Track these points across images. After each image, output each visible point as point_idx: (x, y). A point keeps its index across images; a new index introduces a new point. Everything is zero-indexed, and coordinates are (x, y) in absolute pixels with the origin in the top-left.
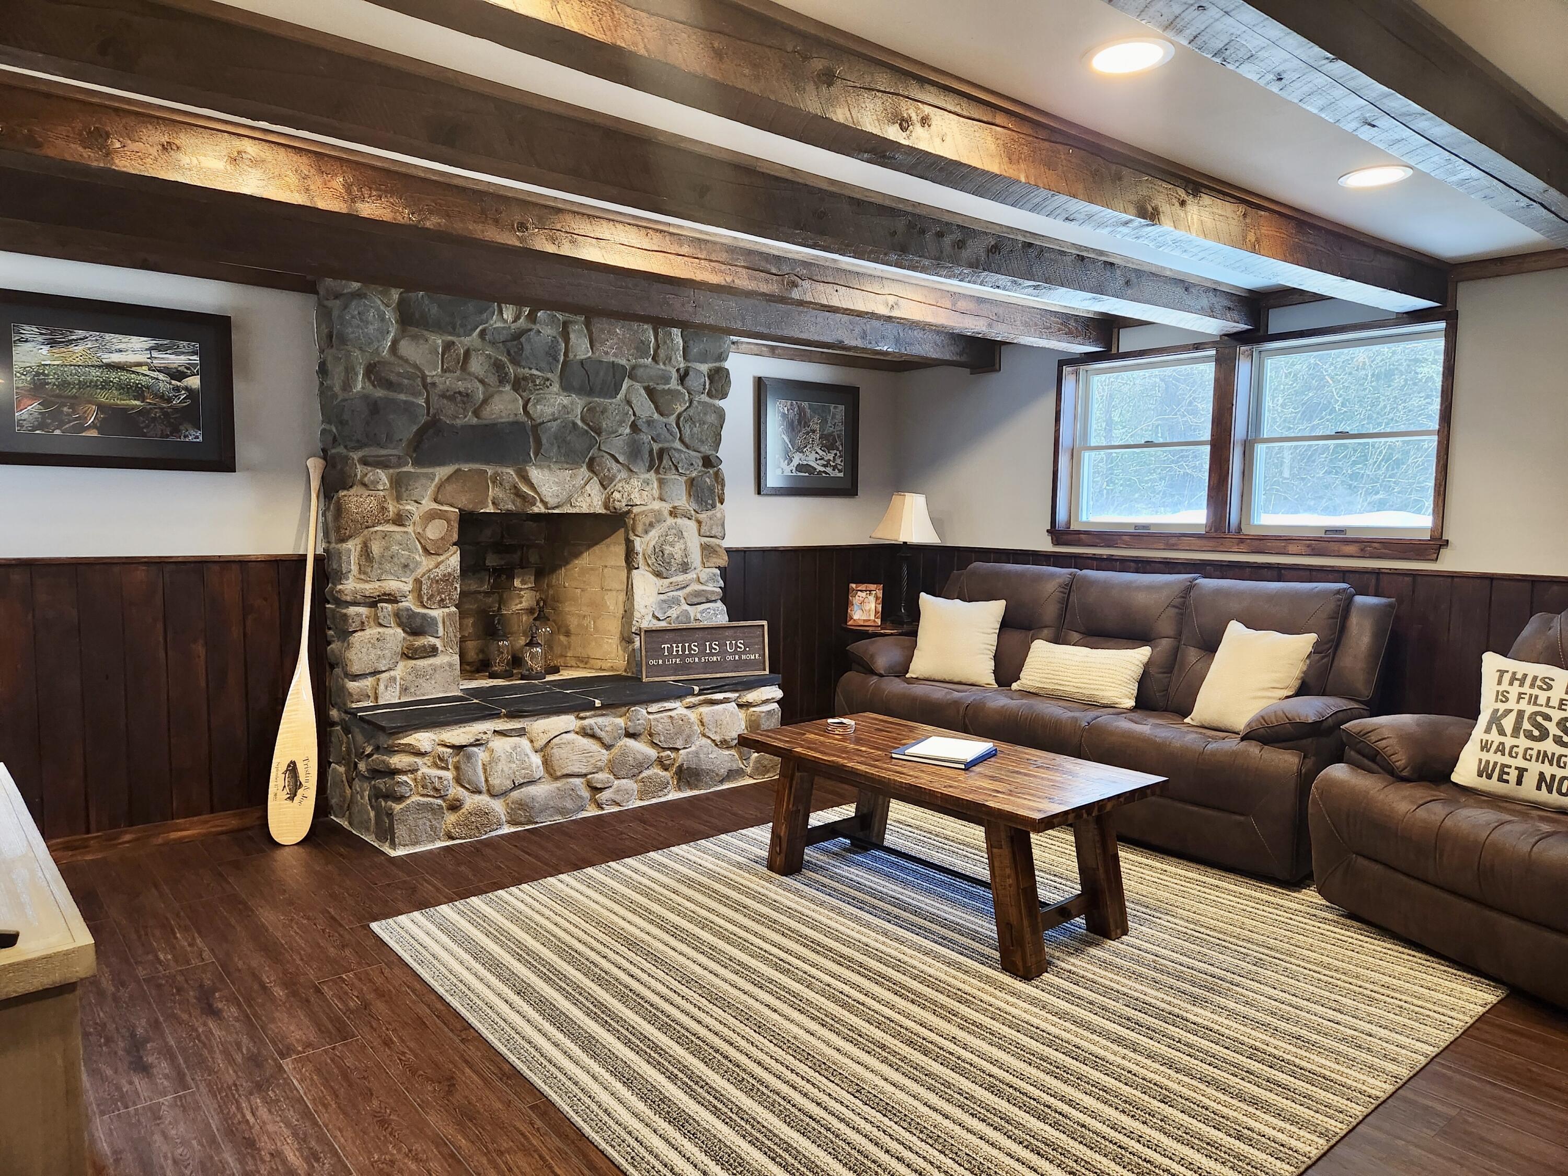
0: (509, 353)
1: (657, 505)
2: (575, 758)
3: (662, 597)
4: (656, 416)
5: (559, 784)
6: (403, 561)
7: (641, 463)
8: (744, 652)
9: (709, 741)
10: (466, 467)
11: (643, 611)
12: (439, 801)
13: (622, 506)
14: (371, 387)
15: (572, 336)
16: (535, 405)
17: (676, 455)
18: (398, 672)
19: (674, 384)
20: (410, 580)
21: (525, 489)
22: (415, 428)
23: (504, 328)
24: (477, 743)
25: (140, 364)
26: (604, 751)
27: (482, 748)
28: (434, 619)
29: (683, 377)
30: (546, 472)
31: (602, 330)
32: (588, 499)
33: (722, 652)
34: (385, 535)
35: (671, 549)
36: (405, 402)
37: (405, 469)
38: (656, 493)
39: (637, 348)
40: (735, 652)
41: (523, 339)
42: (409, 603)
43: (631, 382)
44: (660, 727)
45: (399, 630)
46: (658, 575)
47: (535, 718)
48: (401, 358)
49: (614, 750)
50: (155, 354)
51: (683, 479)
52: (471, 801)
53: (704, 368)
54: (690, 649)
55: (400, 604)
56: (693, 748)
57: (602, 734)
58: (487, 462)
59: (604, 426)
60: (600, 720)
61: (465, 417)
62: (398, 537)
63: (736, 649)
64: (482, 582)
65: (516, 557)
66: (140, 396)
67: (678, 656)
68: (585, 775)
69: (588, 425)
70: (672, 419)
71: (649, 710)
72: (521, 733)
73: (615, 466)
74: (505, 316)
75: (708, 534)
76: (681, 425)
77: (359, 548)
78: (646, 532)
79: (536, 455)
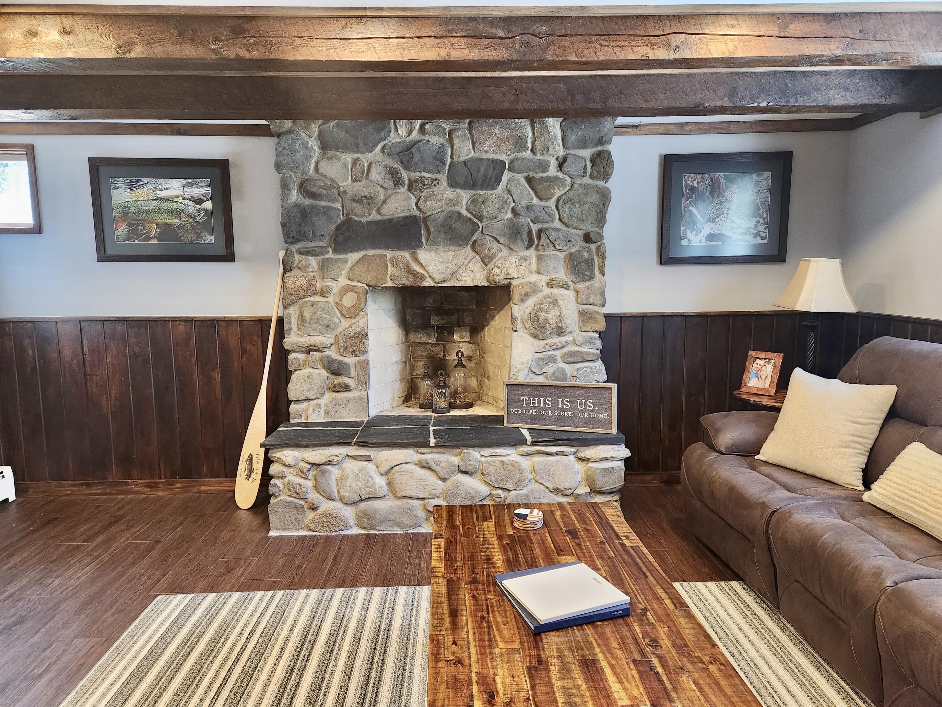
0: (402, 162)
1: (534, 278)
2: (412, 484)
3: (539, 355)
4: (535, 201)
5: (400, 502)
6: (326, 322)
7: (520, 242)
8: (593, 411)
9: (542, 487)
10: (370, 253)
11: (519, 367)
12: (302, 502)
13: (500, 279)
14: (303, 198)
15: (456, 141)
16: (425, 201)
17: (554, 233)
18: (323, 401)
19: (553, 171)
20: (333, 337)
21: (416, 268)
22: (333, 227)
23: (399, 143)
25: (177, 197)
26: (440, 482)
27: (336, 467)
28: (347, 365)
29: (561, 164)
30: (433, 254)
31: (482, 132)
32: (471, 275)
33: (573, 409)
34: (313, 304)
35: (546, 315)
36: (324, 207)
37: (327, 256)
38: (534, 267)
39: (515, 144)
40: (585, 410)
41: (413, 150)
42: (333, 354)
43: (511, 174)
44: (491, 469)
45: (324, 372)
46: (535, 336)
47: (381, 449)
48: (322, 175)
49: (449, 483)
50: (186, 189)
51: (561, 255)
52: (325, 506)
53: (586, 153)
54: (545, 403)
55: (324, 353)
56: (525, 491)
57: (437, 468)
58: (387, 247)
59: (485, 214)
60: (437, 457)
61: (370, 215)
62: (322, 305)
63: (585, 408)
64: (429, 335)
65: (454, 318)
66: (178, 216)
67: (534, 407)
68: (423, 499)
69: (471, 213)
70: (552, 203)
71: (482, 453)
72: (368, 459)
73: (495, 246)
74: (400, 132)
75: (585, 302)
76: (560, 206)
77: (297, 312)
78: (522, 301)
79: (427, 240)
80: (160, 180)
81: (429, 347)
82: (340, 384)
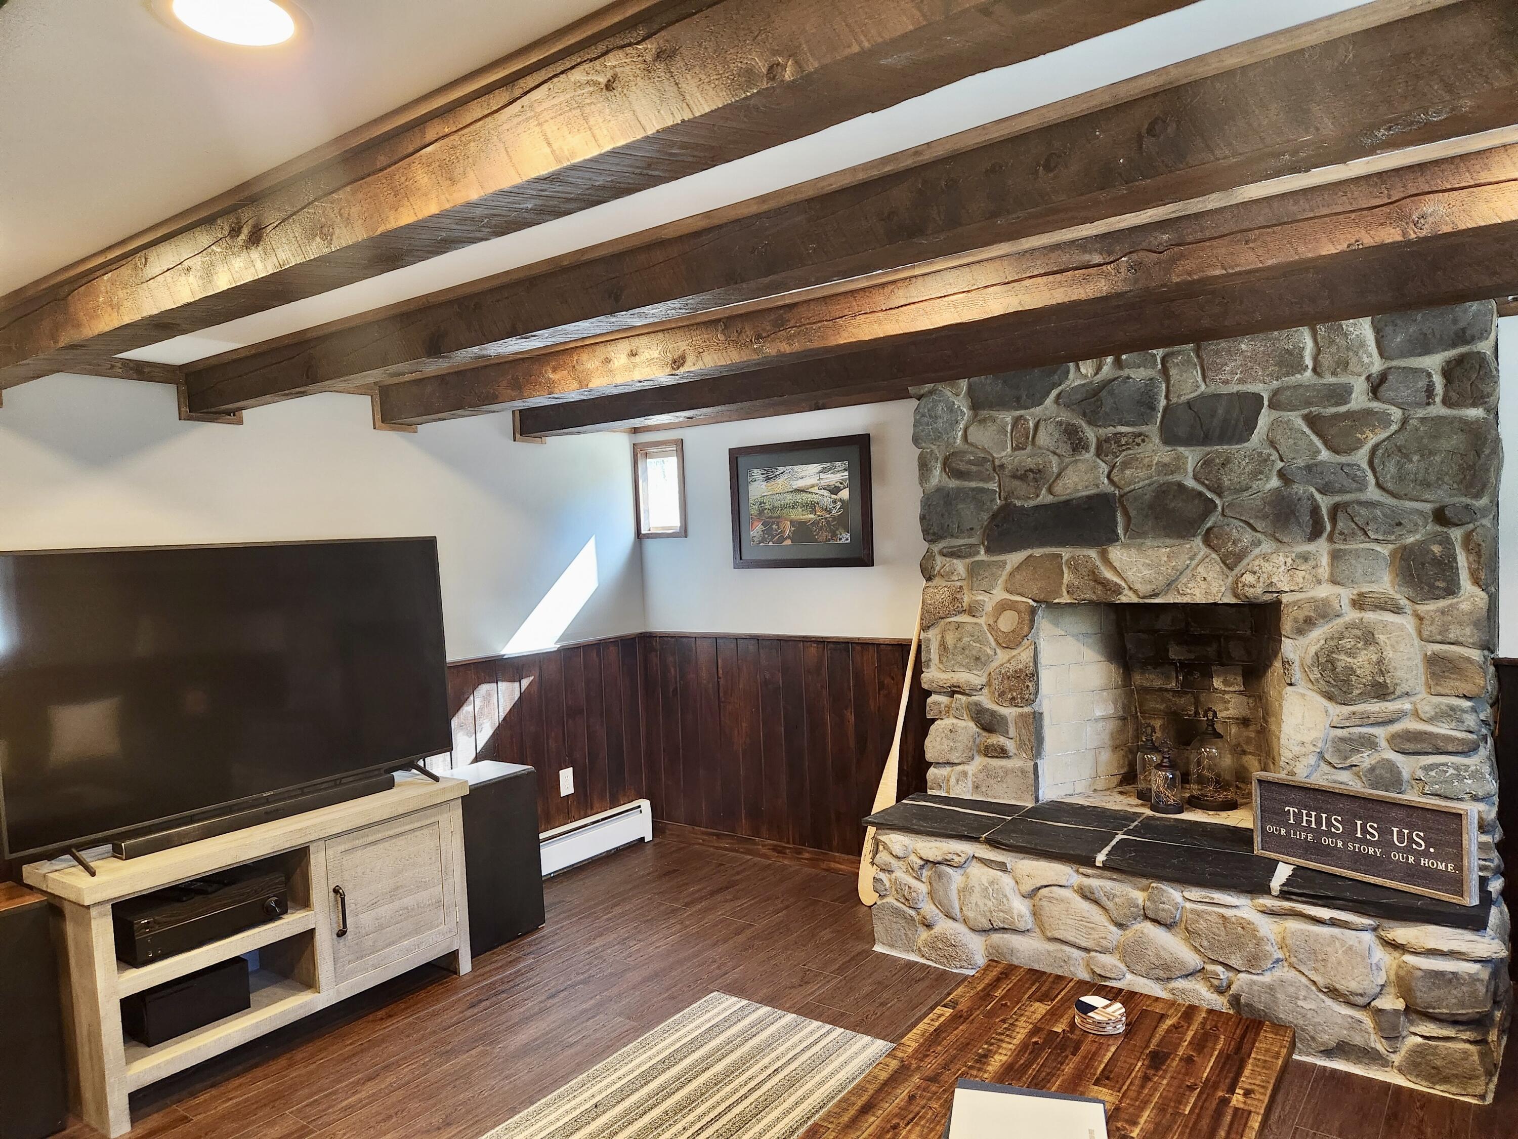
0: (1084, 415)
1: (1324, 591)
2: (1069, 921)
3: (1339, 733)
4: (1325, 455)
5: (1052, 947)
6: (974, 652)
7: (1296, 529)
8: (1426, 854)
9: (1304, 980)
10: (1038, 552)
12: (912, 913)
13: (1256, 591)
14: (947, 479)
15: (1173, 372)
16: (1122, 470)
17: (1363, 511)
18: (972, 768)
19: (1359, 399)
20: (985, 675)
21: (1109, 575)
22: (986, 516)
23: (1084, 385)
24: (947, 862)
25: (813, 486)
26: (1113, 929)
27: (960, 871)
28: (1003, 719)
29: (1377, 386)
30: (1133, 551)
31: (1217, 353)
32: (1203, 585)
33: (1385, 843)
34: (959, 626)
35: (1349, 660)
36: (973, 489)
37: (977, 558)
38: (1324, 570)
39: (1280, 364)
40: (1408, 850)
41: (1104, 393)
42: (985, 700)
43: (1275, 414)
44: (1202, 925)
45: (972, 724)
46: (1330, 697)
47: (1022, 856)
48: (972, 445)
49: (1129, 933)
50: (822, 476)
51: (1385, 550)
52: (944, 926)
53: (1433, 362)
54: (1329, 824)
55: (973, 697)
56: (1267, 978)
57: (1109, 905)
58: (1063, 544)
59: (1227, 483)
60: (1108, 885)
61: (1038, 496)
62: (969, 628)
63: (1409, 845)
64: (1168, 678)
65: (1211, 650)
66: (813, 511)
67: (1308, 829)
68: (1087, 950)
69: (1203, 484)
70: (1361, 457)
71: (1187, 894)
72: (1002, 867)
73: (1247, 537)
74: (1083, 371)
75: (1439, 638)
76: (1376, 461)
77: (939, 637)
78: (1300, 632)
79: (1126, 530)
80: (796, 468)
81: (1169, 696)
82: (993, 745)
